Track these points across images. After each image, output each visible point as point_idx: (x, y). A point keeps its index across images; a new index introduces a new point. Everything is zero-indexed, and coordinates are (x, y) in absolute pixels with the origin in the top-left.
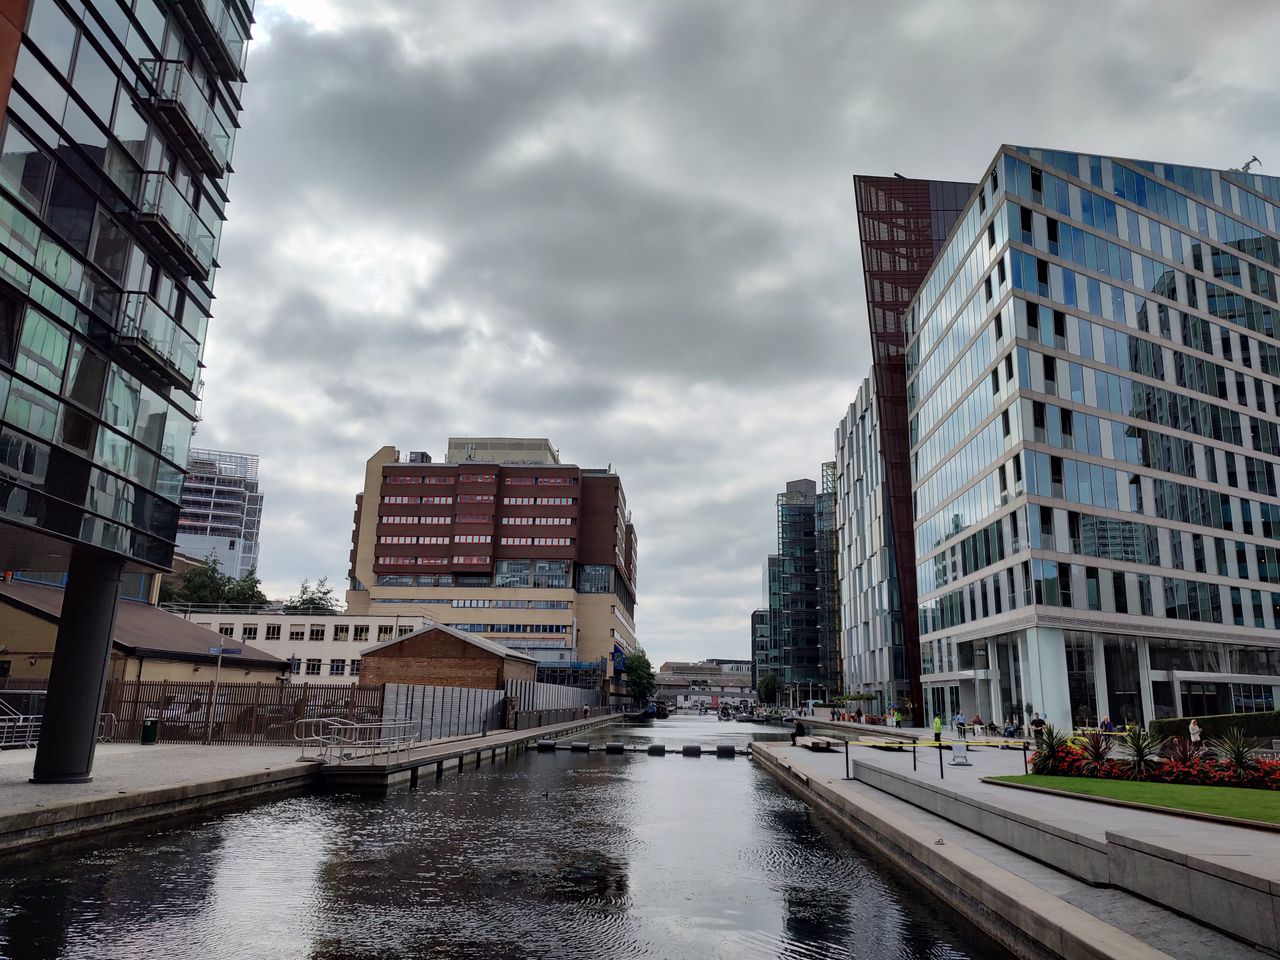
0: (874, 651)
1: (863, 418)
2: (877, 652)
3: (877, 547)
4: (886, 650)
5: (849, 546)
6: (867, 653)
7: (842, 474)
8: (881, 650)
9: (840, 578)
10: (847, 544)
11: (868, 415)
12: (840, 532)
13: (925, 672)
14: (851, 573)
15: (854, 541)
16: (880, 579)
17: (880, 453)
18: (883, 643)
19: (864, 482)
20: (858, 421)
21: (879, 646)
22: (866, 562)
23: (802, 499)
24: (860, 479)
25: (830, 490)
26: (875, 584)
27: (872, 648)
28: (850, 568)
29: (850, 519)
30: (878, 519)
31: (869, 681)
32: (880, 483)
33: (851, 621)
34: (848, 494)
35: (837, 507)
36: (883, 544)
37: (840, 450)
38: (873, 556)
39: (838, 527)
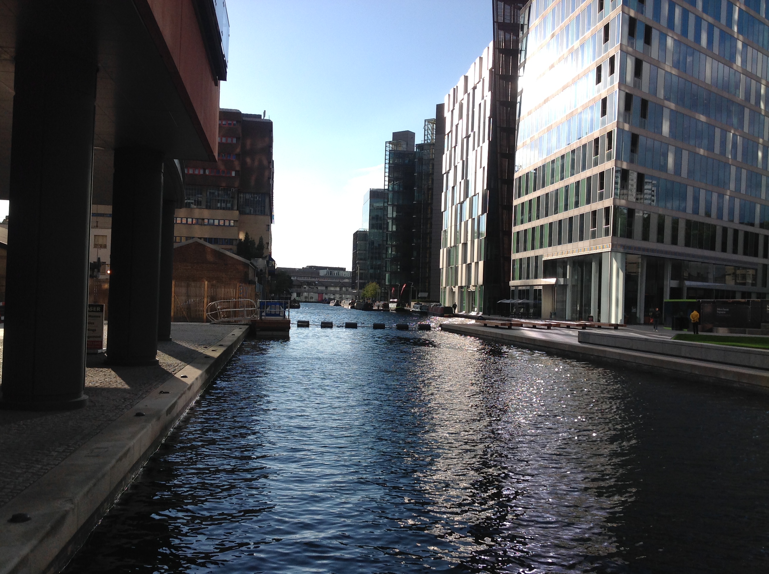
0: (471, 264)
4: (481, 264)
5: (453, 188)
6: (464, 265)
7: (451, 131)
12: (445, 176)
13: (513, 279)
14: (454, 207)
15: (458, 184)
16: (480, 213)
17: (490, 118)
18: (479, 259)
19: (471, 139)
20: (470, 91)
21: (475, 260)
22: (468, 199)
23: (405, 146)
24: (468, 137)
25: (429, 141)
26: (475, 216)
27: (469, 262)
28: (453, 204)
29: (456, 167)
30: (482, 168)
31: (464, 284)
32: (487, 141)
33: (450, 242)
34: (455, 147)
35: (444, 156)
36: (485, 188)
37: (450, 112)
38: (475, 195)
39: (444, 172)
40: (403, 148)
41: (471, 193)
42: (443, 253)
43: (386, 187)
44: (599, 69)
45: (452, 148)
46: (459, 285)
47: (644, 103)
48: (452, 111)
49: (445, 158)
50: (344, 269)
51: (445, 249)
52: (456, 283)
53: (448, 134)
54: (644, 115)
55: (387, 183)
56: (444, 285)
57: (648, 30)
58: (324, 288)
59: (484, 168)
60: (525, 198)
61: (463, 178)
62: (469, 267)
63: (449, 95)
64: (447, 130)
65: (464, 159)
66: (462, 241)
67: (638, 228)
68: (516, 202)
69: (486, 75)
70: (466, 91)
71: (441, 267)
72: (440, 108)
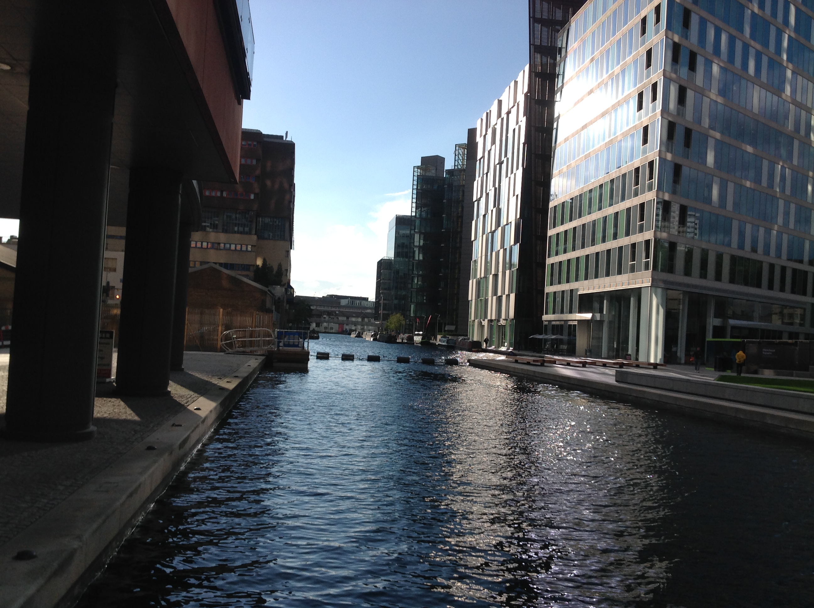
0: (501, 296)
1: (508, 113)
2: (504, 297)
3: (512, 219)
4: (513, 296)
5: (484, 216)
6: (495, 298)
7: (483, 157)
8: (508, 296)
9: (473, 239)
10: (482, 212)
11: (514, 111)
12: (476, 203)
13: (546, 313)
14: (485, 236)
15: (490, 212)
16: (512, 243)
17: (524, 144)
18: (511, 291)
19: (504, 166)
20: (504, 115)
21: (507, 292)
22: (500, 228)
23: (434, 171)
24: (501, 163)
25: (459, 167)
26: (507, 246)
27: (499, 294)
28: (483, 233)
29: (487, 194)
30: (515, 197)
31: (493, 318)
32: (521, 168)
33: (480, 272)
34: (487, 174)
35: (475, 183)
36: (518, 217)
37: (482, 137)
38: (507, 224)
39: (474, 199)
40: (432, 173)
41: (503, 221)
42: (472, 284)
43: (414, 214)
44: (641, 95)
45: (483, 174)
46: (489, 318)
47: (688, 132)
48: (485, 136)
49: (477, 185)
50: (366, 299)
51: (475, 280)
52: (486, 316)
53: (480, 160)
54: (687, 143)
55: (414, 210)
56: (473, 318)
57: (693, 57)
58: (345, 319)
59: (517, 196)
60: (561, 229)
61: (494, 206)
62: (499, 299)
63: (482, 120)
64: (479, 155)
65: (497, 186)
66: (493, 272)
67: (680, 263)
68: (551, 232)
69: (521, 99)
70: (499, 115)
71: (470, 299)
72: (472, 133)
